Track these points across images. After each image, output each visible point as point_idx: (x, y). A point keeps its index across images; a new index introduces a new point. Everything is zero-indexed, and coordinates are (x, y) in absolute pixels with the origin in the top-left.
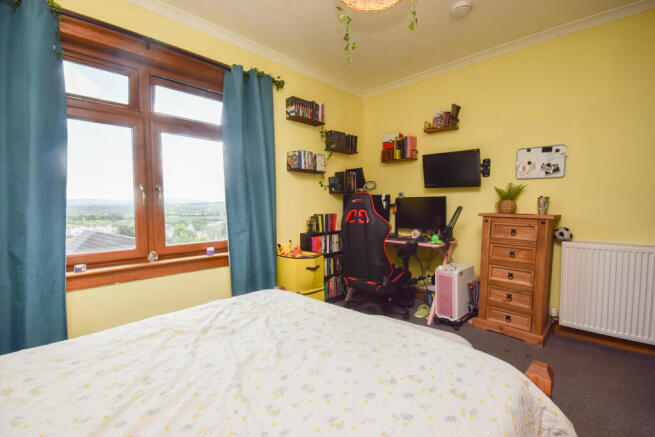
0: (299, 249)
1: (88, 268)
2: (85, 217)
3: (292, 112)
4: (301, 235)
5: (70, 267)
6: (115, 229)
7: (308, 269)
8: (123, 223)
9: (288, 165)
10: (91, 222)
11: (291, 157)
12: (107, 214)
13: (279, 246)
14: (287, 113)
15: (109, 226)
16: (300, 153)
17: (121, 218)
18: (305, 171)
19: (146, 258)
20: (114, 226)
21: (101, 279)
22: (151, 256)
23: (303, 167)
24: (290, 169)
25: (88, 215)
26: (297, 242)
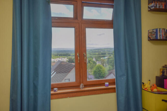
0: (155, 86)
1: (58, 90)
2: (59, 55)
3: (152, 7)
4: (157, 77)
5: (52, 89)
6: (68, 59)
7: (163, 100)
8: (70, 57)
9: (149, 37)
10: (61, 57)
11: (151, 33)
12: (65, 54)
13: (143, 83)
14: (149, 8)
15: (66, 58)
16: (157, 30)
17: (70, 55)
18: (160, 40)
19: (79, 86)
20: (67, 58)
21: (63, 95)
22: (81, 86)
23: (159, 38)
24: (150, 39)
25: (60, 54)
26: (154, 81)
